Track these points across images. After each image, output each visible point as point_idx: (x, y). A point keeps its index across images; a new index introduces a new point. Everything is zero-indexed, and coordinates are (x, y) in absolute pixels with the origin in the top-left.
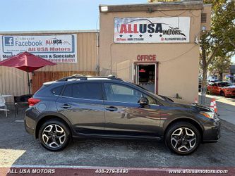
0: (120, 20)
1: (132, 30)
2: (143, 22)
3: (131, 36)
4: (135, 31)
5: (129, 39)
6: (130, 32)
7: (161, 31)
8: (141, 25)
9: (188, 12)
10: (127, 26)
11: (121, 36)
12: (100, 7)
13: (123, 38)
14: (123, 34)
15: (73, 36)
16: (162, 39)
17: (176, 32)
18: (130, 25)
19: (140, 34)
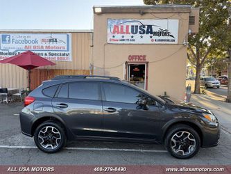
0: (113, 21)
1: (125, 31)
2: (135, 24)
3: (123, 37)
4: (127, 33)
5: (121, 40)
6: (122, 32)
7: (151, 32)
8: (133, 26)
9: (176, 15)
10: (120, 27)
11: (114, 37)
12: (94, 8)
13: (115, 38)
14: (116, 35)
15: (68, 35)
16: (152, 40)
17: (166, 33)
18: (122, 26)
19: (132, 35)
